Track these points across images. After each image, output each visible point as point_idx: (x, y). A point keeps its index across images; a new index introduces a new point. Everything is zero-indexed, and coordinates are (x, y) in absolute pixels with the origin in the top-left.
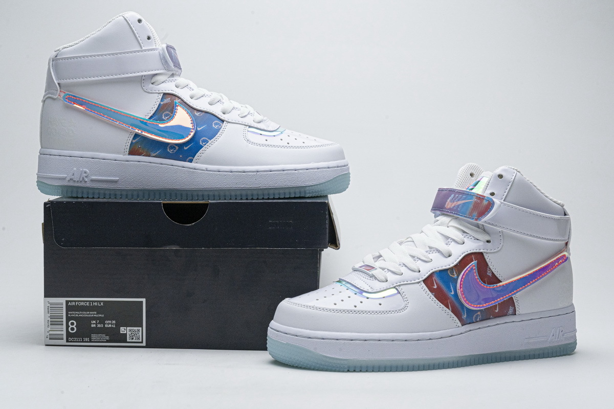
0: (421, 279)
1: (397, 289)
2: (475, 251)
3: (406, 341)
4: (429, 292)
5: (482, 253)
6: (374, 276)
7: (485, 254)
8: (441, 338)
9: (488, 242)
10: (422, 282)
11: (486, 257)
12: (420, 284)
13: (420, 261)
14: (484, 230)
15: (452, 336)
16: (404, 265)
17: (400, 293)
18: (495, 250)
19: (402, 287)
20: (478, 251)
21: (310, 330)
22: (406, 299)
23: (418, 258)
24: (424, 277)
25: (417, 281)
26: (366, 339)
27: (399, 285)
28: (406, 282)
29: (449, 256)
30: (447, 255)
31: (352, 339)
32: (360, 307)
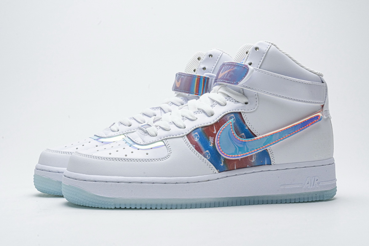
0: (185, 134)
1: (163, 142)
2: (234, 111)
3: (165, 183)
4: (190, 144)
5: (240, 113)
6: (147, 132)
7: (242, 114)
8: (199, 182)
9: (246, 103)
10: (186, 136)
11: (243, 116)
12: (183, 138)
13: (187, 120)
14: (243, 94)
15: (209, 180)
16: (173, 123)
17: (165, 145)
18: (252, 111)
19: (168, 140)
20: (236, 111)
21: (86, 174)
22: (170, 150)
23: (186, 117)
24: (188, 132)
25: (182, 135)
26: (131, 181)
27: (166, 139)
28: (172, 136)
29: (212, 115)
30: (210, 114)
31: (118, 181)
32: (130, 156)
